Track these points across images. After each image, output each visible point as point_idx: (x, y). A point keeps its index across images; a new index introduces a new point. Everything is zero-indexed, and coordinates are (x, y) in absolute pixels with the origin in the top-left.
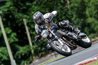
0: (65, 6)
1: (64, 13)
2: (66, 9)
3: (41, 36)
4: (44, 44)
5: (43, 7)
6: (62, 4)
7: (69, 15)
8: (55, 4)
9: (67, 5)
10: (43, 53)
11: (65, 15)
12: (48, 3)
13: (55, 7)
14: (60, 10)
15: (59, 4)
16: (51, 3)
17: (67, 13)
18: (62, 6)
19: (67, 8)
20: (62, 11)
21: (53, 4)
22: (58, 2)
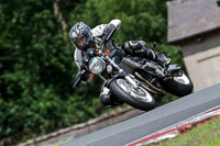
0: (57, 33)
1: (54, 51)
2: (59, 42)
3: (88, 72)
4: (10, 120)
5: (8, 38)
6: (49, 29)
7: (66, 55)
8: (35, 29)
9: (62, 32)
10: (9, 140)
11: (56, 55)
12: (20, 27)
13: (34, 36)
14: (45, 43)
15: (43, 30)
16: (27, 28)
17: (62, 51)
18: (49, 35)
19: (61, 39)
20: (51, 46)
21: (31, 30)
22: (41, 25)
